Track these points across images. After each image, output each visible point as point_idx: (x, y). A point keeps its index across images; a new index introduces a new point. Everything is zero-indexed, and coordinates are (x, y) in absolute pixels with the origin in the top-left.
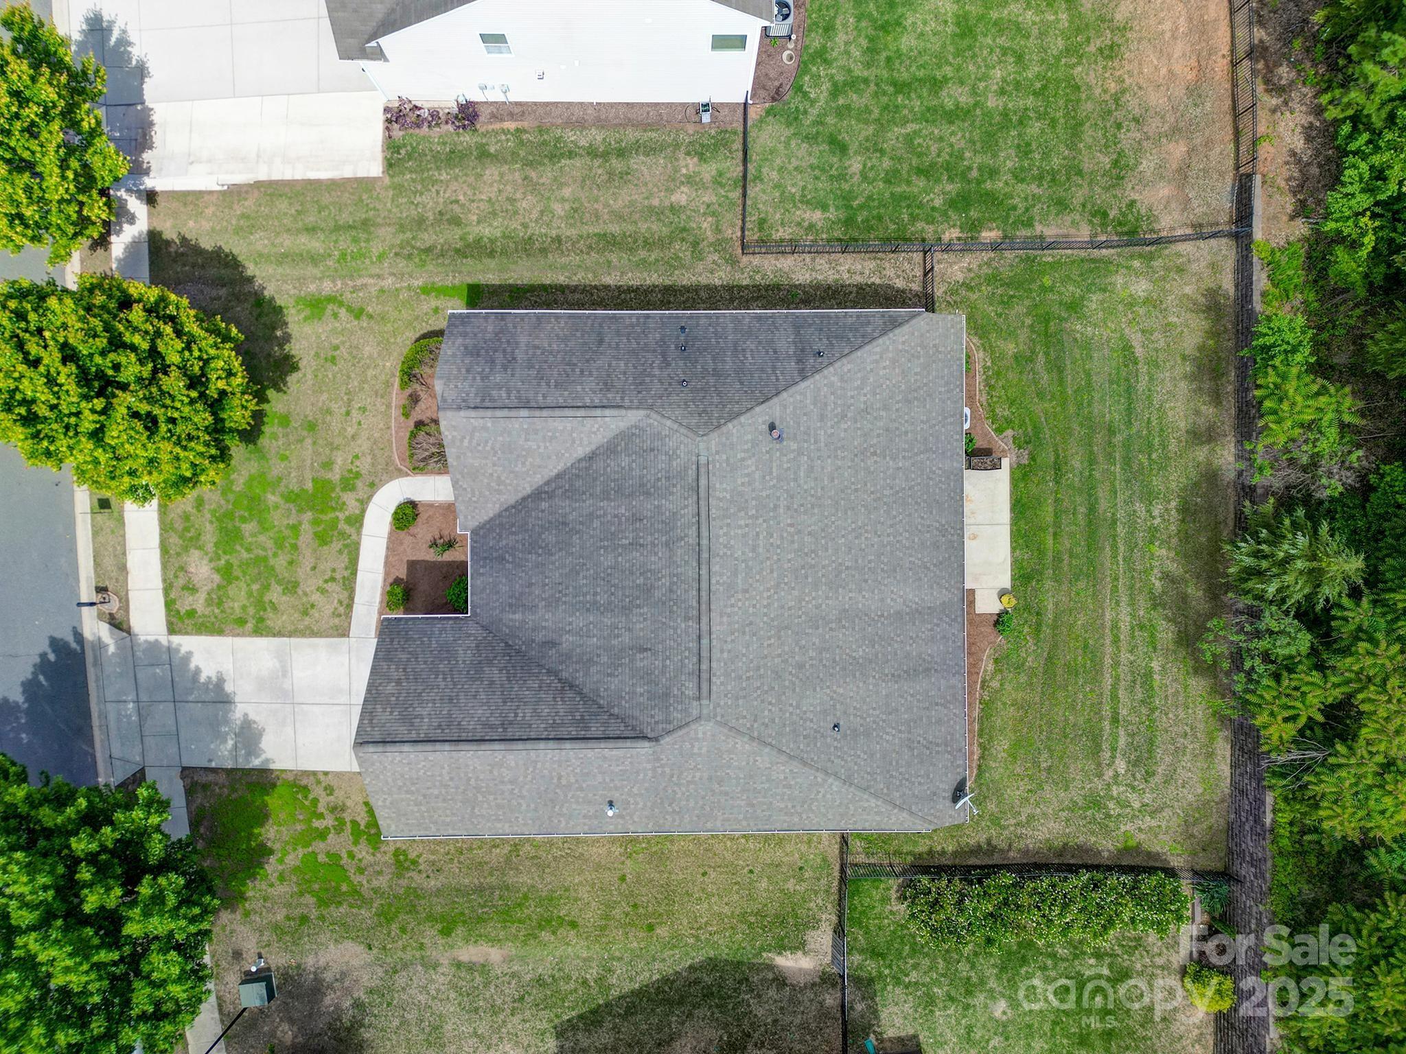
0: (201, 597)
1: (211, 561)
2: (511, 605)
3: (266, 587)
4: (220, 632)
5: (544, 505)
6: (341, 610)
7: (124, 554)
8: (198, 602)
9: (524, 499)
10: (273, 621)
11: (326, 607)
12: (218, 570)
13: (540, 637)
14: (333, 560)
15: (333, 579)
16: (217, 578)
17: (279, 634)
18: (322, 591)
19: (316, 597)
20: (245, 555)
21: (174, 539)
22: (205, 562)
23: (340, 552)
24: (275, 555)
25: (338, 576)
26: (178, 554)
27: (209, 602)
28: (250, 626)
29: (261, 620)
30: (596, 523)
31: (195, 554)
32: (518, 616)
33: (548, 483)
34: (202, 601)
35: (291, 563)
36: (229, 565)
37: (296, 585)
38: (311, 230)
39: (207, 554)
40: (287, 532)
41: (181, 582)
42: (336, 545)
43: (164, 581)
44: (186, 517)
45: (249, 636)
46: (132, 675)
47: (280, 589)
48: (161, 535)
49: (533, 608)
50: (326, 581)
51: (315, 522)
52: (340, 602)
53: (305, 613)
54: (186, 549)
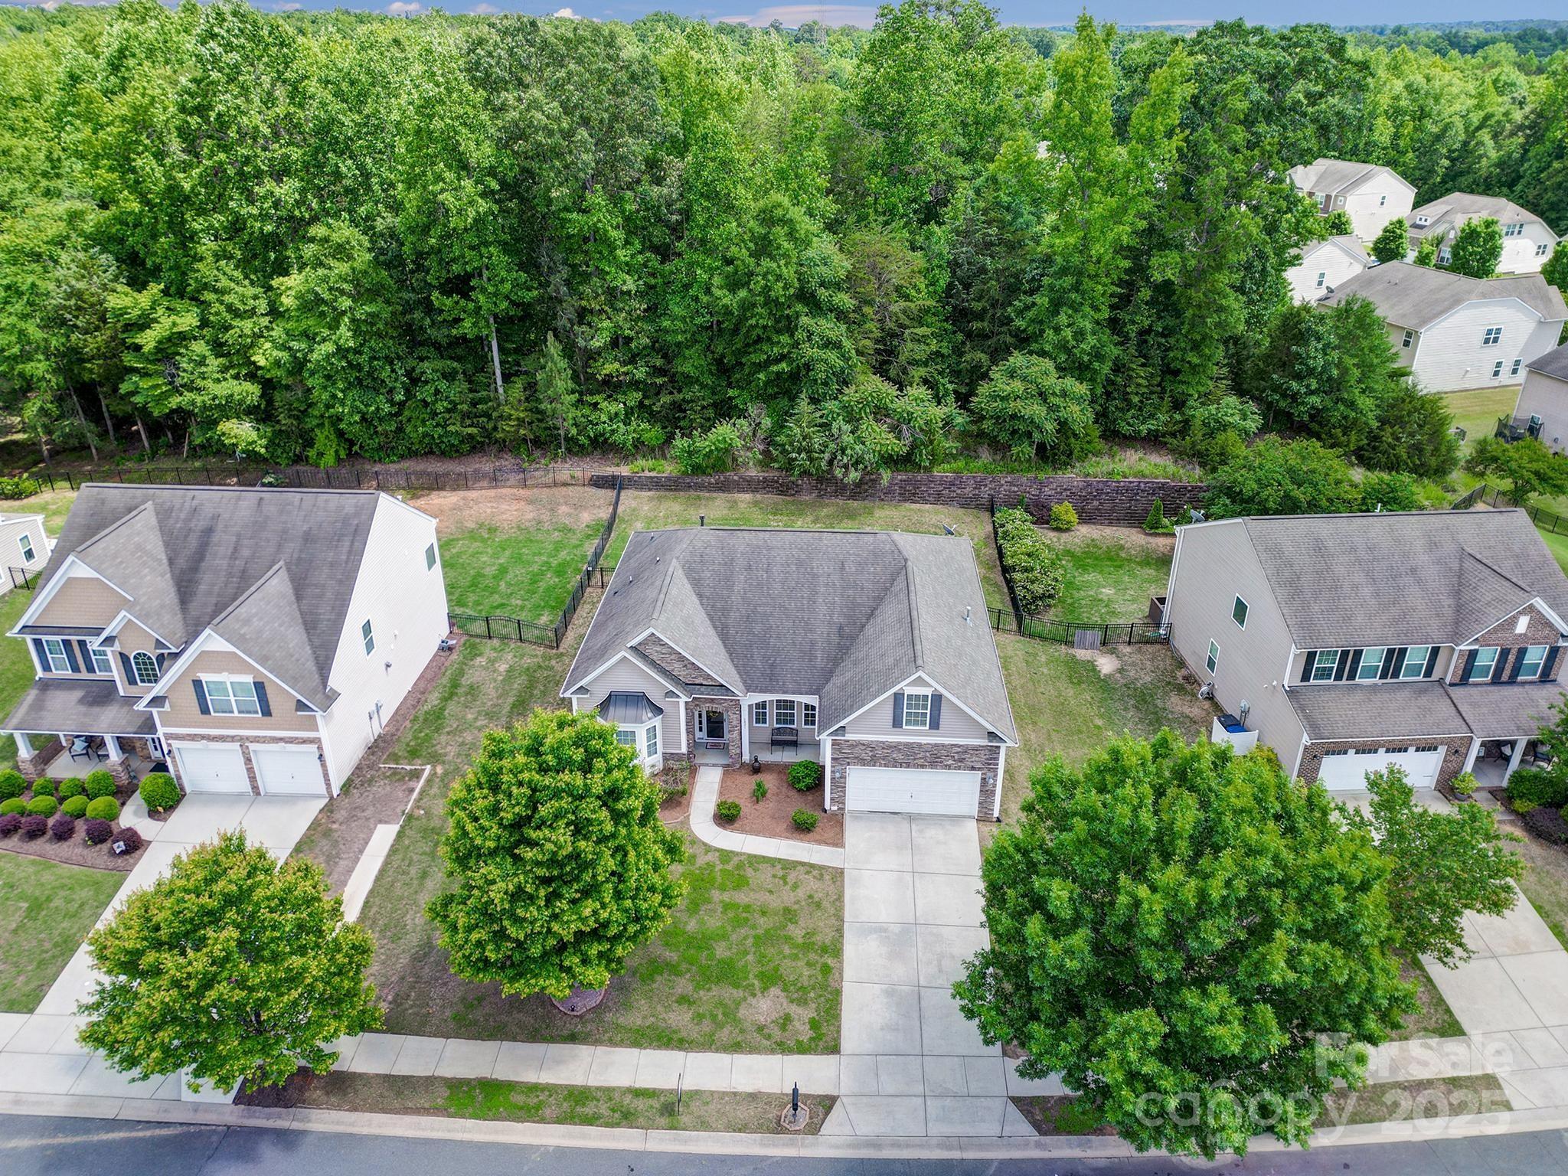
0: (794, 1010)
1: (754, 995)
2: (810, 660)
3: (788, 939)
4: (838, 993)
5: (732, 631)
6: (815, 873)
7: (735, 1094)
8: (802, 1015)
9: (725, 646)
10: (825, 937)
11: (811, 884)
12: (764, 990)
13: (835, 638)
14: (763, 877)
15: (784, 878)
16: (774, 991)
17: (840, 931)
18: (795, 887)
19: (801, 893)
20: (750, 957)
21: (724, 1035)
22: (754, 1001)
23: (755, 870)
24: (754, 927)
25: (780, 873)
26: (742, 1031)
27: (802, 1002)
28: (830, 961)
29: (824, 950)
30: (749, 595)
31: (742, 1013)
32: (819, 655)
33: (715, 627)
34: (800, 1010)
35: (764, 913)
36: (761, 976)
37: (787, 910)
38: (424, 875)
39: (745, 999)
40: (731, 914)
41: (777, 1033)
42: (750, 872)
43: (772, 1052)
44: (699, 1018)
45: (841, 962)
46: (890, 1099)
47: (791, 927)
48: (717, 1051)
49: (813, 643)
50: (785, 883)
51: (722, 889)
52: (808, 873)
53: (818, 905)
54: (737, 1022)
